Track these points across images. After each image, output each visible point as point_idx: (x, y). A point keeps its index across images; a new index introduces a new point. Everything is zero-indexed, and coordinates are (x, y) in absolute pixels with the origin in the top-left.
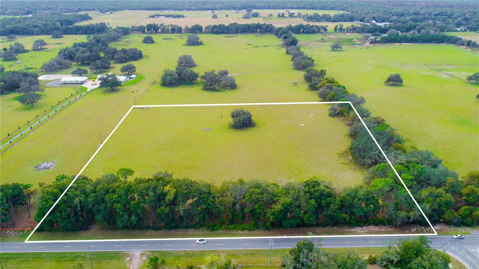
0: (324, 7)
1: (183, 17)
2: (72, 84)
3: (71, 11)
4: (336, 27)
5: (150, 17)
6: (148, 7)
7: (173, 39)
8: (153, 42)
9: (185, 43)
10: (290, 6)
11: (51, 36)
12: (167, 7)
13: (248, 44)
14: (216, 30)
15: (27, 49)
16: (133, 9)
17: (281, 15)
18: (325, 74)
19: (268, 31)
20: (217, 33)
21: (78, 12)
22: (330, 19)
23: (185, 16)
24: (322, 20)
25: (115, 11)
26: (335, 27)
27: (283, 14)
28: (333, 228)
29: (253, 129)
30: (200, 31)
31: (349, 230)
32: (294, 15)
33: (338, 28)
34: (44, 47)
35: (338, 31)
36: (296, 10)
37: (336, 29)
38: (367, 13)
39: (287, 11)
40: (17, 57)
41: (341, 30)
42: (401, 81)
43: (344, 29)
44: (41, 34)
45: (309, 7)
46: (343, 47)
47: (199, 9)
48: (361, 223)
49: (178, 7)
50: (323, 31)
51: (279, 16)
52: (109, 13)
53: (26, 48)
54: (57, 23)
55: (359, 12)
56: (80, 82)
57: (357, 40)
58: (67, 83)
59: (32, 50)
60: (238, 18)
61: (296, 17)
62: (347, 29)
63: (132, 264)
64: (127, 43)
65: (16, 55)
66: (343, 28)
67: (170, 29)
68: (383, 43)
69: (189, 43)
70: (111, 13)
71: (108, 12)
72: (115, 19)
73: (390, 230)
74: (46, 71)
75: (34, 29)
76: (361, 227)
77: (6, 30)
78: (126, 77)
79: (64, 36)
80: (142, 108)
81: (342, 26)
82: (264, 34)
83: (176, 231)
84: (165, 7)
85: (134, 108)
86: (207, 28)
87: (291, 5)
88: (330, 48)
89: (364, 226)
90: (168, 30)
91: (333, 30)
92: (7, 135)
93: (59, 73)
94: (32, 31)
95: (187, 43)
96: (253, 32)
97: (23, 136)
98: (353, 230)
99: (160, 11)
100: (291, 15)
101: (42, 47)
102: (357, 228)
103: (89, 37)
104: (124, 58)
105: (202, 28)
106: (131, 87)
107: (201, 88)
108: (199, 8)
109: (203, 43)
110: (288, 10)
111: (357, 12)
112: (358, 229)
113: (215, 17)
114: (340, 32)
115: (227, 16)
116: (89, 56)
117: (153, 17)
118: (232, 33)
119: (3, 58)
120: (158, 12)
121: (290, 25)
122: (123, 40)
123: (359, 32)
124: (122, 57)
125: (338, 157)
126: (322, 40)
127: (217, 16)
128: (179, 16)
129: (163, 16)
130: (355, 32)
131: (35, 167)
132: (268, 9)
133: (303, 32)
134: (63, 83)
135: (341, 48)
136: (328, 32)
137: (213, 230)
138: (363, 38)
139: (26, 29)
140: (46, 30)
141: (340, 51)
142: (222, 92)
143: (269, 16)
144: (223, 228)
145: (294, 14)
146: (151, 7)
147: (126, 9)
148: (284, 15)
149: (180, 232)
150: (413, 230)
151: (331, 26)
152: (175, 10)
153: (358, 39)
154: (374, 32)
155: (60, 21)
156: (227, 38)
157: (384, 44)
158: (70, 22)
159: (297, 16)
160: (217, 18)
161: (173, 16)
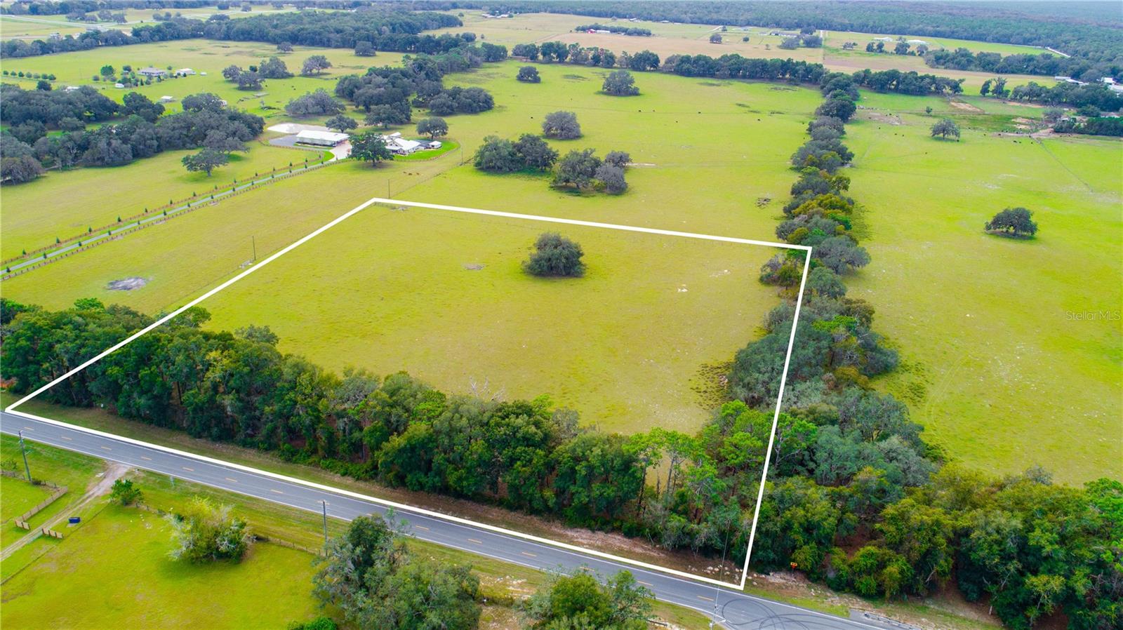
0: (1005, 36)
1: (649, 34)
2: (315, 144)
3: (436, 7)
4: (987, 84)
5: (578, 29)
6: (590, 9)
7: (584, 78)
8: (537, 80)
9: (601, 89)
10: (916, 28)
11: (353, 52)
12: (629, 12)
13: (740, 105)
14: (686, 66)
15: (290, 72)
16: (558, 12)
17: (875, 47)
18: (846, 188)
19: (810, 81)
20: (688, 74)
21: (449, 10)
22: (993, 64)
23: (652, 32)
24: (972, 67)
25: (520, 13)
26: (985, 85)
27: (880, 46)
28: (529, 517)
29: (571, 281)
30: (654, 67)
31: (562, 532)
32: (909, 50)
33: (991, 88)
34: (325, 71)
35: (990, 94)
36: (924, 38)
37: (985, 90)
38: (1109, 57)
39: (900, 38)
40: (263, 85)
41: (1000, 93)
42: (1033, 229)
43: (1008, 91)
44: (344, 47)
45: (965, 34)
46: (965, 134)
47: (699, 21)
48: (593, 523)
49: (653, 14)
50: (950, 92)
51: (870, 49)
52: (506, 16)
53: (290, 70)
54: (384, 27)
55: (1090, 55)
56: (329, 144)
57: (1024, 121)
58: (305, 141)
59: (300, 76)
60: (767, 45)
61: (912, 54)
62: (1016, 92)
63: (98, 485)
64: (485, 78)
65: (261, 82)
66: (1005, 88)
67: (590, 56)
68: (1092, 134)
69: (609, 90)
70: (511, 16)
71: (506, 13)
72: (508, 28)
73: (655, 554)
74: (293, 117)
75: (332, 36)
76: (593, 531)
77: (283, 34)
78: (418, 143)
79: (377, 53)
80: (393, 207)
81: (1001, 84)
82: (797, 85)
83: (225, 446)
84: (625, 12)
85: (376, 204)
86: (669, 61)
87: (921, 26)
88: (930, 133)
89: (599, 530)
90: (587, 59)
91: (978, 92)
92: (117, 221)
93: (313, 122)
94: (329, 40)
95: (605, 90)
96: (772, 79)
97: (141, 226)
98: (570, 533)
99: (610, 19)
100: (902, 50)
101: (321, 71)
102: (583, 531)
103: (408, 57)
104: (448, 107)
105: (657, 61)
106: (412, 164)
107: (548, 184)
108: (699, 19)
109: (640, 92)
110: (904, 37)
111: (1085, 55)
112: (583, 535)
113: (716, 39)
114: (994, 98)
115: (746, 40)
116: (380, 95)
117: (584, 29)
118: (723, 77)
119: (237, 85)
120: (602, 21)
121: (867, 72)
122: (481, 71)
123: (1045, 103)
124: (444, 104)
125: (698, 374)
126: (928, 111)
127: (721, 39)
128: (640, 33)
129: (606, 29)
130: (1036, 102)
131: (112, 284)
132: (861, 31)
133: (897, 90)
134: (298, 140)
135: (957, 134)
136: (964, 95)
137: (288, 460)
138: (1042, 116)
139: (319, 34)
140: (352, 39)
141: (952, 141)
142: (587, 197)
143: (845, 47)
144: (310, 460)
145: (909, 47)
146: (596, 10)
147: (546, 11)
148: (884, 48)
149: (230, 449)
150: (711, 568)
151: (973, 81)
152: (646, 19)
153: (1027, 118)
154: (1084, 104)
155: (391, 25)
156: (703, 86)
157: (1092, 137)
158: (412, 29)
159: (916, 52)
160: (720, 43)
161: (628, 32)
